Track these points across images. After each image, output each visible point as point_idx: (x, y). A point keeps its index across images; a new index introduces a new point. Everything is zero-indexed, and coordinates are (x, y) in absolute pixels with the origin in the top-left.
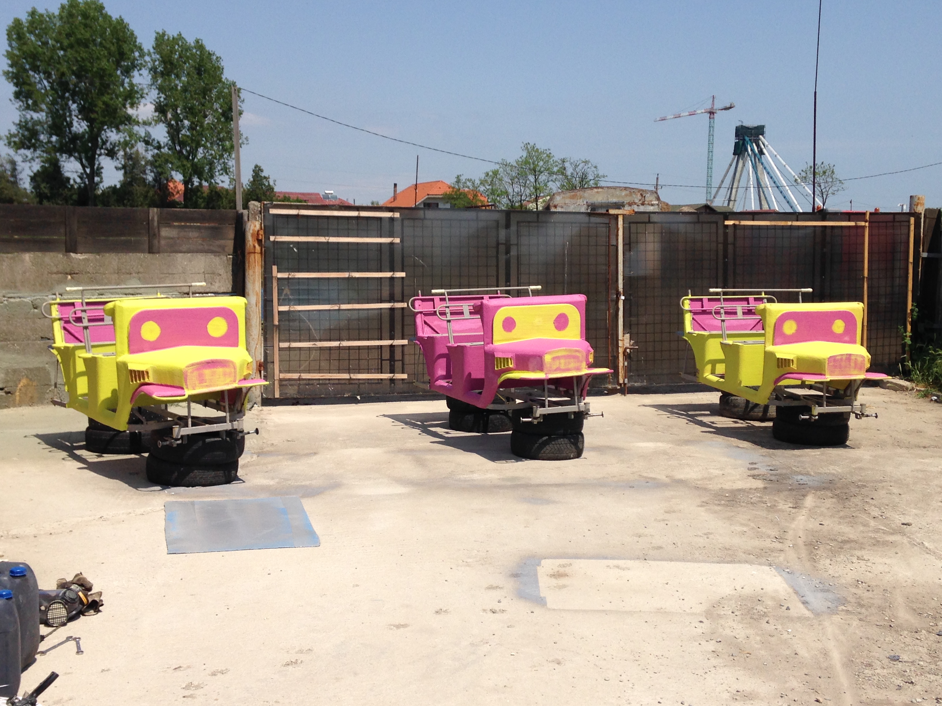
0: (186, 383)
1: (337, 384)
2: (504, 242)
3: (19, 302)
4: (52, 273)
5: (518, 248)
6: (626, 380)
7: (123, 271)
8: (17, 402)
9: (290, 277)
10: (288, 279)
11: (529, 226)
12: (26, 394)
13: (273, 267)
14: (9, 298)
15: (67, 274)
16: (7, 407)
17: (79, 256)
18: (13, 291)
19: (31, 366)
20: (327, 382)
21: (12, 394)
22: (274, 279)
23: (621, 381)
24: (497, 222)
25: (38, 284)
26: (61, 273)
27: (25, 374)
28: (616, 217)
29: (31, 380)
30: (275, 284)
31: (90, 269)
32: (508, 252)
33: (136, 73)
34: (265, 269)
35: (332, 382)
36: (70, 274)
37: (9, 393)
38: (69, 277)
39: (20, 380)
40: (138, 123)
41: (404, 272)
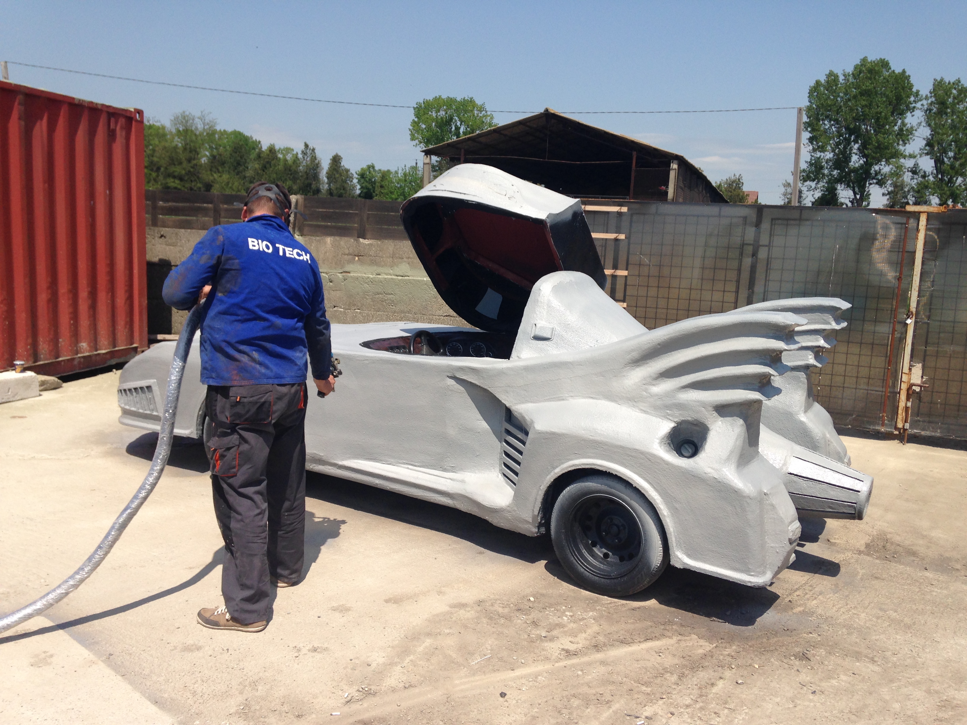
2: (752, 242)
4: (345, 255)
5: (769, 249)
6: (907, 426)
7: (397, 255)
11: (787, 225)
15: (355, 256)
17: (366, 242)
23: (900, 425)
24: (745, 218)
25: (334, 263)
26: (351, 255)
28: (916, 215)
31: (372, 253)
32: (754, 254)
33: (909, 114)
36: (358, 256)
38: (357, 258)
40: (905, 157)
41: (627, 270)
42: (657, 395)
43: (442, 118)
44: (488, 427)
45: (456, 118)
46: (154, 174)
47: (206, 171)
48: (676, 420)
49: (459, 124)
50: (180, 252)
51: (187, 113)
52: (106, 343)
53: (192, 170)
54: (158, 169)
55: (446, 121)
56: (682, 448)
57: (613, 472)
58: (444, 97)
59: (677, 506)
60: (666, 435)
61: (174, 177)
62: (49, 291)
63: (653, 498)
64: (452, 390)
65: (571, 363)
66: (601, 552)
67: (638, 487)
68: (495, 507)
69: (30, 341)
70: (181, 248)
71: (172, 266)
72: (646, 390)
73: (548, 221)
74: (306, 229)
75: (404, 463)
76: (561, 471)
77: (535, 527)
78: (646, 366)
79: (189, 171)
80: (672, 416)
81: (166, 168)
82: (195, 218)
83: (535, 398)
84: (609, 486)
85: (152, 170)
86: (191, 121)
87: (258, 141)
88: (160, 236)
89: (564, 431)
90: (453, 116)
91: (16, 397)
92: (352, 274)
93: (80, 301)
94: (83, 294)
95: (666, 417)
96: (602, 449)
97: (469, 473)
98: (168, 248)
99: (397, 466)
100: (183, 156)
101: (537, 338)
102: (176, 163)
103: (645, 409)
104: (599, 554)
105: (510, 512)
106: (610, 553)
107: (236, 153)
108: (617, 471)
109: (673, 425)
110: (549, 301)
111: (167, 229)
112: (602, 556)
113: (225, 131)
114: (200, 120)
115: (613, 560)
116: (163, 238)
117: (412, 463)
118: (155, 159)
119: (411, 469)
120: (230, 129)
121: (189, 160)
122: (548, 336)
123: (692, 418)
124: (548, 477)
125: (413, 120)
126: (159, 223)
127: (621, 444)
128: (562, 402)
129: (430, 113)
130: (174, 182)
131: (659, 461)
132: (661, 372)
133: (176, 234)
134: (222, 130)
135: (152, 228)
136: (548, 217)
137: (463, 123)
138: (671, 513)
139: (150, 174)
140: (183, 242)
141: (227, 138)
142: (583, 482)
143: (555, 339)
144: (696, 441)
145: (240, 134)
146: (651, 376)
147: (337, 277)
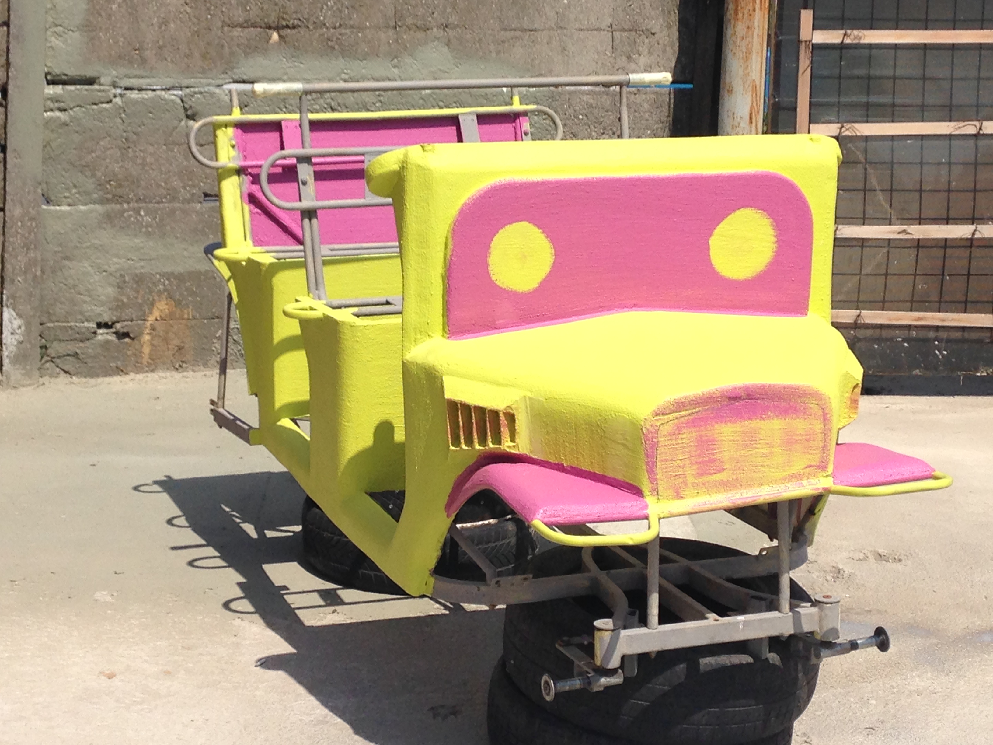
0: (651, 471)
1: (957, 341)
3: (152, 99)
4: (233, 26)
8: (146, 359)
9: (848, 41)
10: (842, 47)
12: (166, 340)
13: (803, 12)
14: (127, 89)
15: (270, 28)
16: (120, 371)
18: (137, 72)
19: (179, 269)
20: (932, 334)
21: (133, 339)
22: (803, 47)
25: (197, 55)
26: (254, 26)
27: (165, 290)
29: (178, 303)
30: (804, 62)
34: (780, 17)
35: (944, 335)
36: (277, 29)
37: (126, 335)
38: (275, 36)
39: (152, 304)
147: (214, 100)
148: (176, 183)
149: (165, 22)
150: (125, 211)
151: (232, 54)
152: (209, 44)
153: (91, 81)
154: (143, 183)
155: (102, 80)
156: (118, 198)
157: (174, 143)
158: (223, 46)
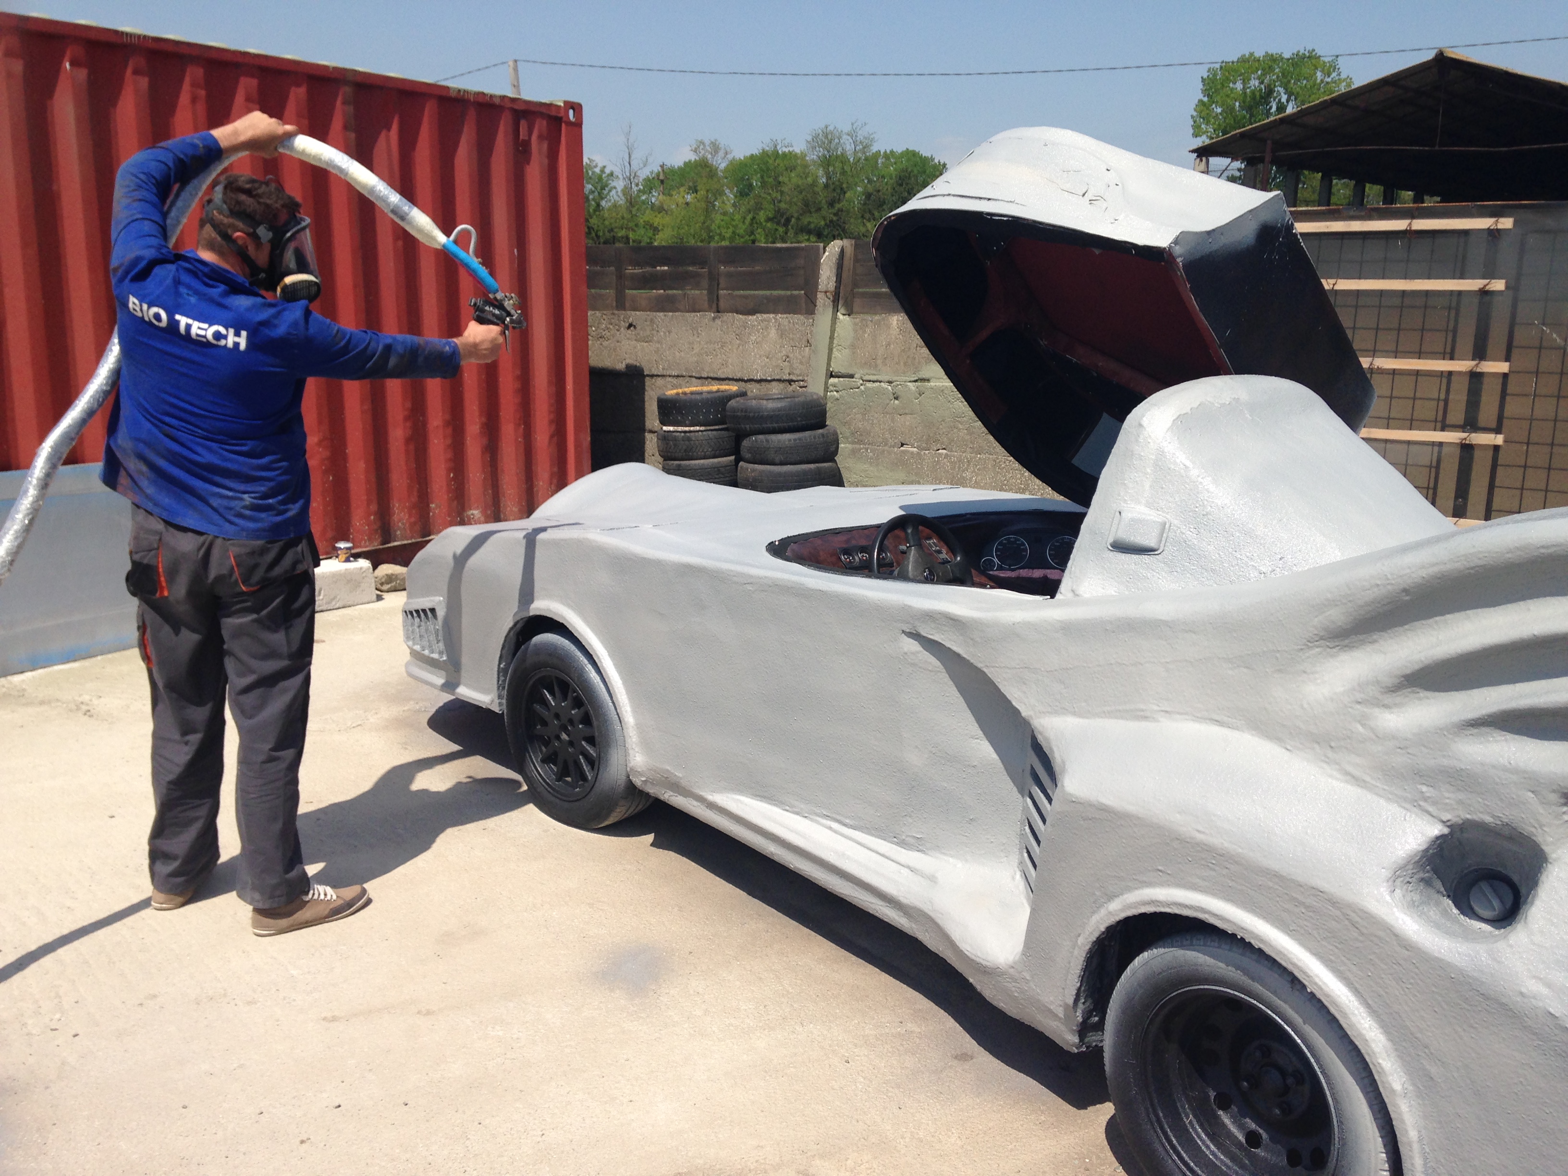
3: (878, 388)
14: (867, 381)
18: (873, 372)
25: (902, 363)
41: (1507, 359)
42: (1394, 737)
43: (1253, 92)
44: (995, 756)
45: (1281, 90)
46: (781, 230)
47: (855, 219)
48: (1446, 816)
49: (1284, 98)
50: (657, 351)
51: (831, 128)
52: (515, 509)
53: (835, 218)
54: (788, 220)
55: (1261, 97)
56: (1475, 890)
57: (1253, 942)
58: (1259, 53)
59: (1434, 1070)
60: (1412, 857)
61: (809, 232)
62: (408, 424)
63: (1360, 1035)
64: (913, 665)
65: (1167, 624)
66: (1241, 1127)
67: (1319, 995)
68: (984, 963)
69: (374, 507)
70: (658, 345)
71: (644, 376)
72: (1363, 720)
73: (1178, 250)
74: (857, 303)
75: (827, 817)
76: (1122, 910)
77: (1072, 1031)
78: (1369, 648)
79: (831, 221)
80: (1435, 803)
81: (798, 219)
82: (680, 292)
83: (1084, 704)
84: (1245, 972)
85: (778, 223)
86: (837, 141)
87: (942, 163)
88: (627, 325)
89: (1131, 809)
90: (1275, 86)
91: (334, 603)
92: (932, 384)
93: (469, 441)
94: (473, 427)
95: (1418, 804)
96: (1225, 872)
97: (951, 860)
98: (639, 345)
99: (812, 820)
100: (822, 197)
101: (1122, 547)
102: (813, 210)
103: (1357, 772)
104: (1233, 1129)
105: (1015, 981)
106: (1264, 1135)
107: (901, 185)
108: (1262, 941)
109: (1436, 830)
110: (1161, 453)
111: (638, 313)
112: (1241, 1138)
113: (892, 152)
114: (849, 138)
115: (1269, 1156)
116: (632, 328)
117: (838, 817)
118: (783, 205)
119: (836, 832)
120: (899, 149)
121: (831, 204)
122: (1151, 543)
123: (1493, 816)
124: (1095, 918)
125: (1201, 101)
126: (627, 305)
127: (1274, 865)
128: (1144, 724)
129: (1231, 85)
130: (808, 240)
131: (1381, 934)
132: (1408, 672)
133: (652, 321)
134: (888, 152)
135: (616, 312)
136: (1176, 241)
137: (1293, 98)
138: (1414, 1085)
139: (777, 230)
140: (662, 334)
141: (895, 163)
142: (1182, 947)
143: (1169, 551)
144: (1515, 878)
145: (914, 154)
146: (1378, 682)
147: (907, 389)
148: (887, 436)
149: (889, 344)
150: (861, 449)
151: (919, 363)
152: (908, 357)
153: (852, 376)
154: (872, 434)
155: (856, 376)
156: (860, 442)
157: (887, 413)
158: (915, 359)
